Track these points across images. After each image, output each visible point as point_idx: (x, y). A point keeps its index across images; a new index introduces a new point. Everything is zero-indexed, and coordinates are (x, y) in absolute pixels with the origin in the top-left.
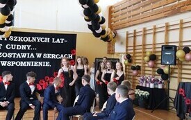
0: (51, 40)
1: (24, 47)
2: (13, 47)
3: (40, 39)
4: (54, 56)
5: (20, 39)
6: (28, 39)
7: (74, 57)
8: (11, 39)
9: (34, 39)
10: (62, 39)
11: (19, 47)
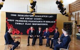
0: (48, 16)
1: (39, 19)
2: (36, 19)
3: (44, 16)
4: (49, 22)
5: (38, 16)
6: (41, 16)
7: (56, 22)
8: (36, 16)
9: (43, 16)
10: (52, 16)
11: (38, 19)
